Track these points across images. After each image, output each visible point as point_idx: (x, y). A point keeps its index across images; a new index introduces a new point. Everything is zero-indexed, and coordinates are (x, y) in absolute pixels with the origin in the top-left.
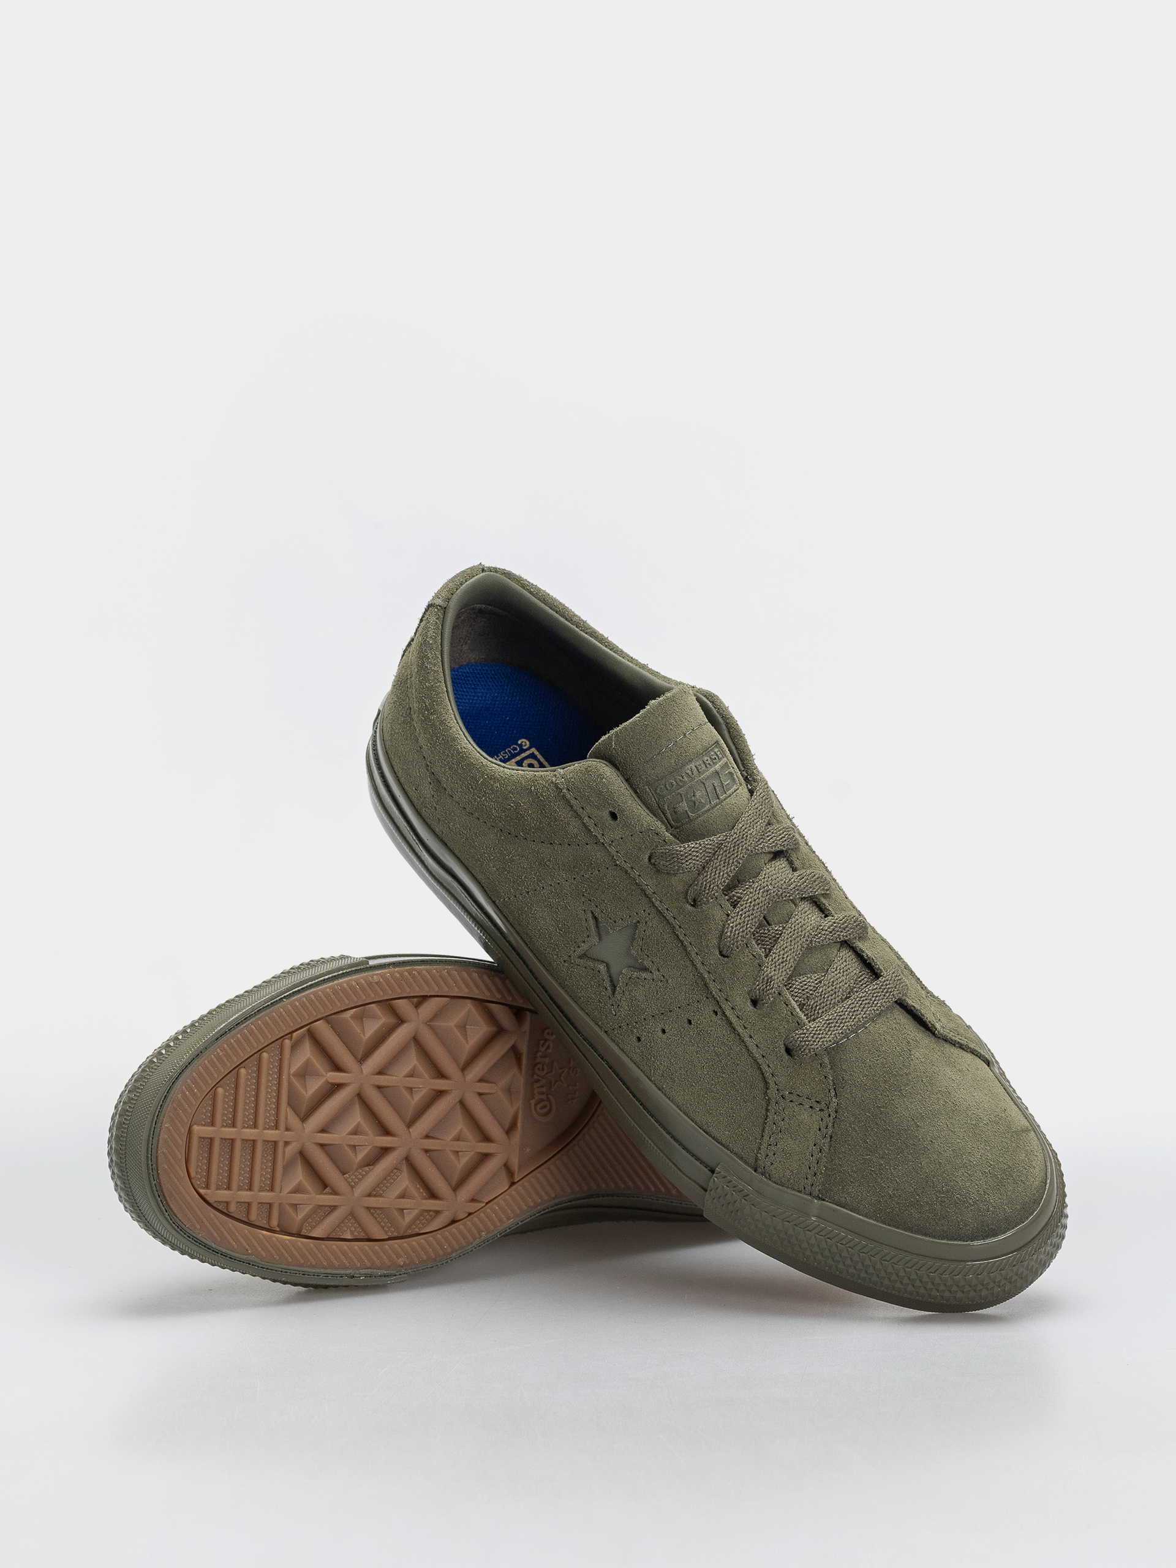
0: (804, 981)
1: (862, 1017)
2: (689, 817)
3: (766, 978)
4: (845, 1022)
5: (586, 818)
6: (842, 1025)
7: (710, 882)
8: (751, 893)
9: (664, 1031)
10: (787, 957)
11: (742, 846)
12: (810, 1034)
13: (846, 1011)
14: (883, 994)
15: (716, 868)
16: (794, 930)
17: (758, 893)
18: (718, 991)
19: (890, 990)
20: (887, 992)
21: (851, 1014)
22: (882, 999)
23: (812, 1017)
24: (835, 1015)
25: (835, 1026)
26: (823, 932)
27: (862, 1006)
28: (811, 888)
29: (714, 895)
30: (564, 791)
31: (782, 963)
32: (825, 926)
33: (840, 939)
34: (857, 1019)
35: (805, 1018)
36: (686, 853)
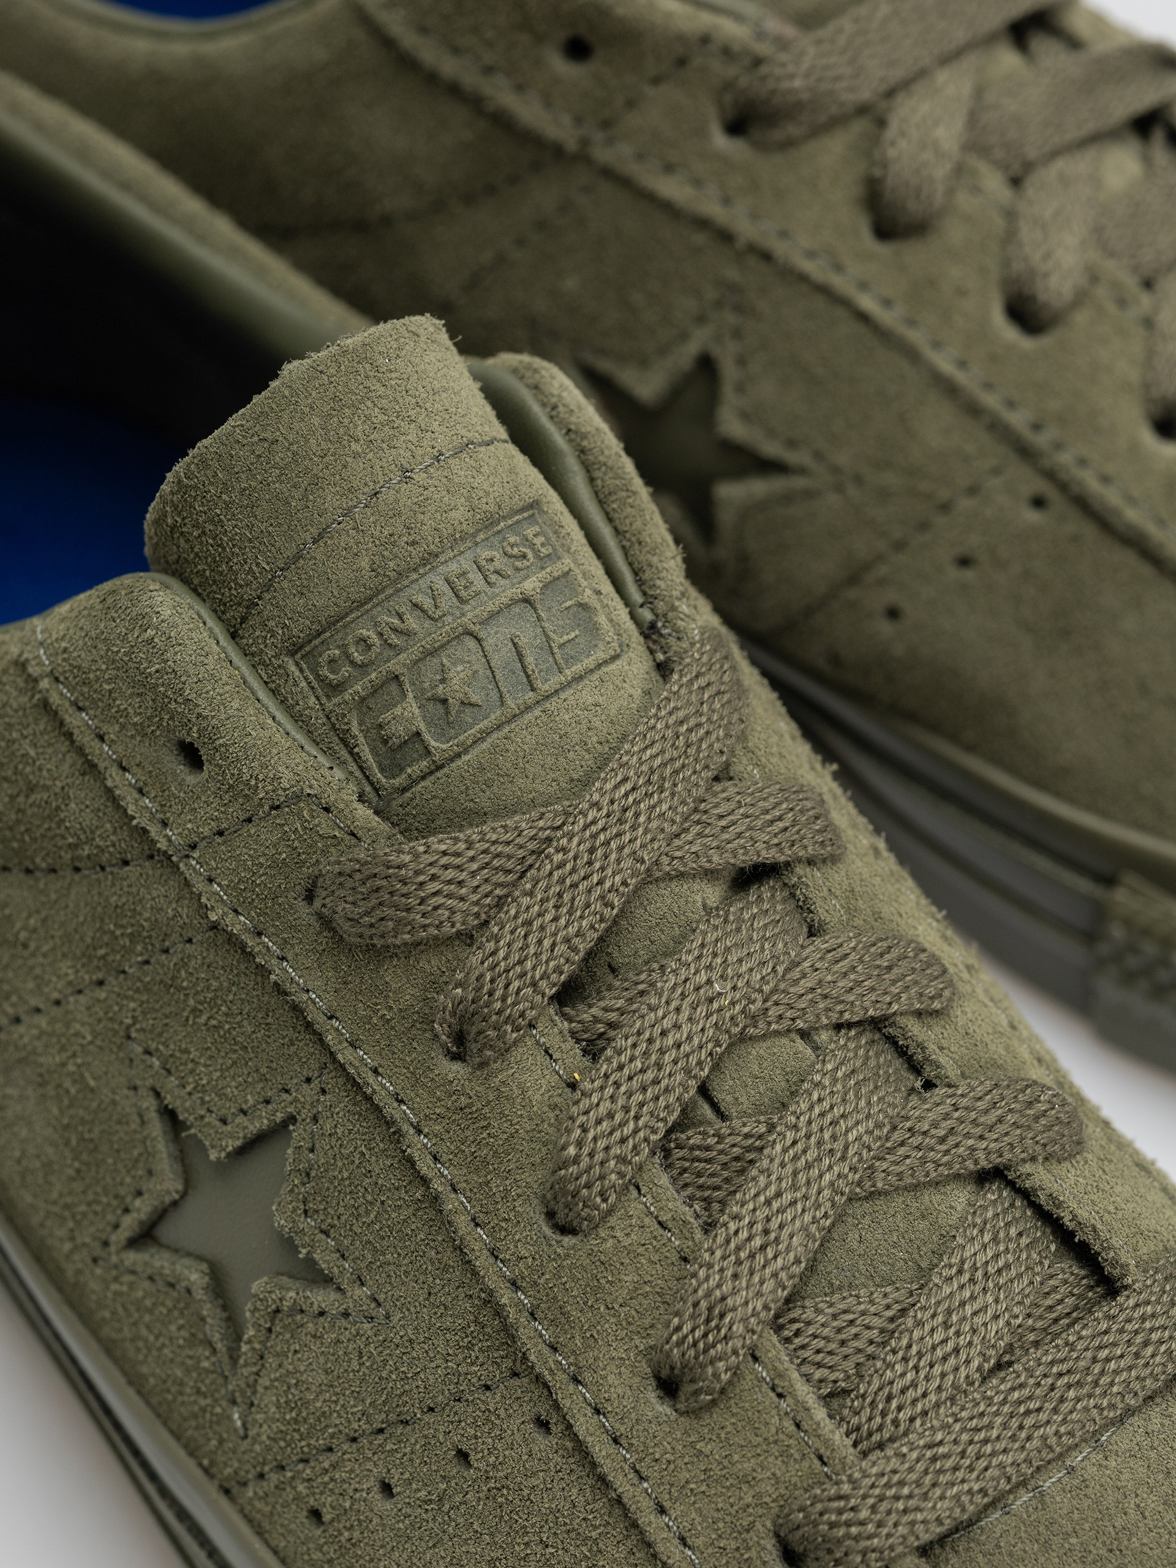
0: (845, 1312)
1: (1057, 1433)
2: (429, 753)
3: (704, 1304)
4: (993, 1454)
5: (114, 771)
6: (982, 1463)
7: (507, 971)
8: (651, 1008)
9: (387, 1489)
10: (781, 1227)
11: (621, 849)
12: (864, 1497)
13: (997, 1414)
14: (1134, 1349)
15: (528, 923)
16: (808, 1136)
17: (678, 1010)
18: (546, 1351)
19: (1155, 1336)
20: (1146, 1344)
21: (1014, 1423)
22: (1130, 1368)
23: (876, 1437)
24: (957, 1426)
25: (956, 1469)
26: (916, 1141)
27: (1056, 1394)
28: (873, 989)
29: (522, 1015)
30: (44, 684)
31: (763, 1248)
32: (920, 1119)
33: (976, 1162)
34: (1036, 1443)
35: (849, 1442)
36: (417, 873)
